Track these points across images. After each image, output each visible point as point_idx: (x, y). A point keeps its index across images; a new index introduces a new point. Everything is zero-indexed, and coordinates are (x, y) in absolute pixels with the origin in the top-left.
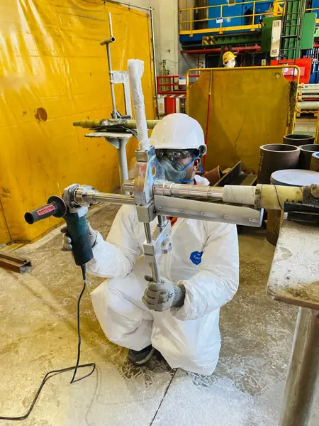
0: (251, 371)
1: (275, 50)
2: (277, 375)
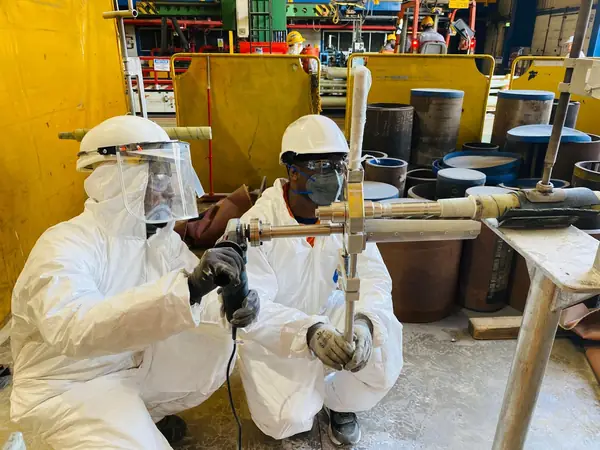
0: (399, 417)
1: (243, 29)
2: (425, 410)
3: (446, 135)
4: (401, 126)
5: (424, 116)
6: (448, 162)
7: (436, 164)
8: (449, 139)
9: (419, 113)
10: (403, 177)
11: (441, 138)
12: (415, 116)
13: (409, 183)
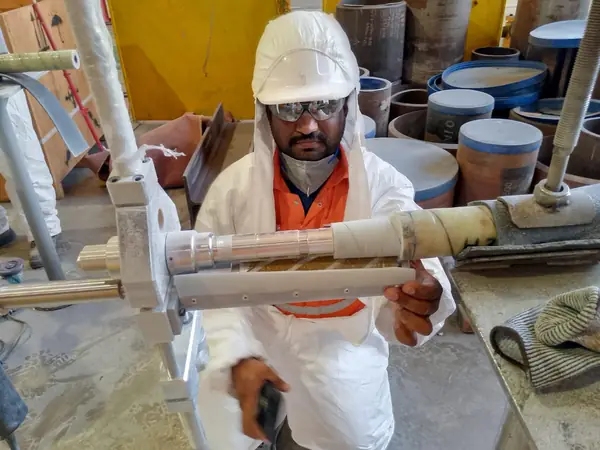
3: (449, 40)
4: (388, 31)
5: (420, 14)
6: (448, 79)
7: (432, 83)
8: (454, 45)
9: (413, 10)
10: (386, 104)
11: (443, 45)
12: (409, 14)
13: (394, 111)
